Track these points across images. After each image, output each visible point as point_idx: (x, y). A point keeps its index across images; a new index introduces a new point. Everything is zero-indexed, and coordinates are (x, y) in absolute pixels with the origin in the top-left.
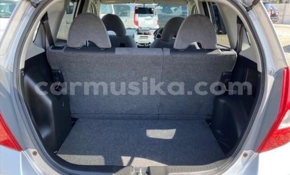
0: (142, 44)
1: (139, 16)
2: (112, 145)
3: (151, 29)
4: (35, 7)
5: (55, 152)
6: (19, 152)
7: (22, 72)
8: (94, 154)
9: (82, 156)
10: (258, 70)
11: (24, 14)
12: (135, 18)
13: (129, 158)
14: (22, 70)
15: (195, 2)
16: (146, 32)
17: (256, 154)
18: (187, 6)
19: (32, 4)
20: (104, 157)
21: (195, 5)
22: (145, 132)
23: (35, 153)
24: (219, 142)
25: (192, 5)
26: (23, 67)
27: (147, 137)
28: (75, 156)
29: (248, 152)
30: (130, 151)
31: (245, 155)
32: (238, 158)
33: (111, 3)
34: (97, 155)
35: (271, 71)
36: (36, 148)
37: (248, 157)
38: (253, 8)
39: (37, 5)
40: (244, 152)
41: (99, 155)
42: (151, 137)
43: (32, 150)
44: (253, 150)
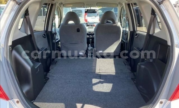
0: (89, 32)
1: (87, 16)
2: (70, 96)
3: (95, 23)
4: (19, 5)
5: (32, 102)
6: (7, 101)
7: (10, 47)
8: (58, 102)
9: (50, 103)
10: (168, 44)
11: (12, 9)
12: (85, 18)
13: (81, 105)
14: (10, 46)
15: (123, 5)
16: (92, 25)
17: (169, 102)
18: (118, 7)
19: (17, 3)
20: (65, 104)
21: (123, 6)
22: (92, 87)
23: (18, 102)
24: (141, 94)
25: (121, 6)
26: (11, 44)
27: (93, 91)
28: (46, 103)
29: (163, 100)
30: (82, 100)
31: (161, 103)
32: (156, 104)
33: (70, 7)
34: (60, 102)
35: (177, 45)
36: (19, 99)
37: (163, 104)
38: (163, 2)
39: (20, 3)
40: (161, 100)
41: (62, 102)
42: (96, 91)
43: (16, 100)
44: (166, 99)
